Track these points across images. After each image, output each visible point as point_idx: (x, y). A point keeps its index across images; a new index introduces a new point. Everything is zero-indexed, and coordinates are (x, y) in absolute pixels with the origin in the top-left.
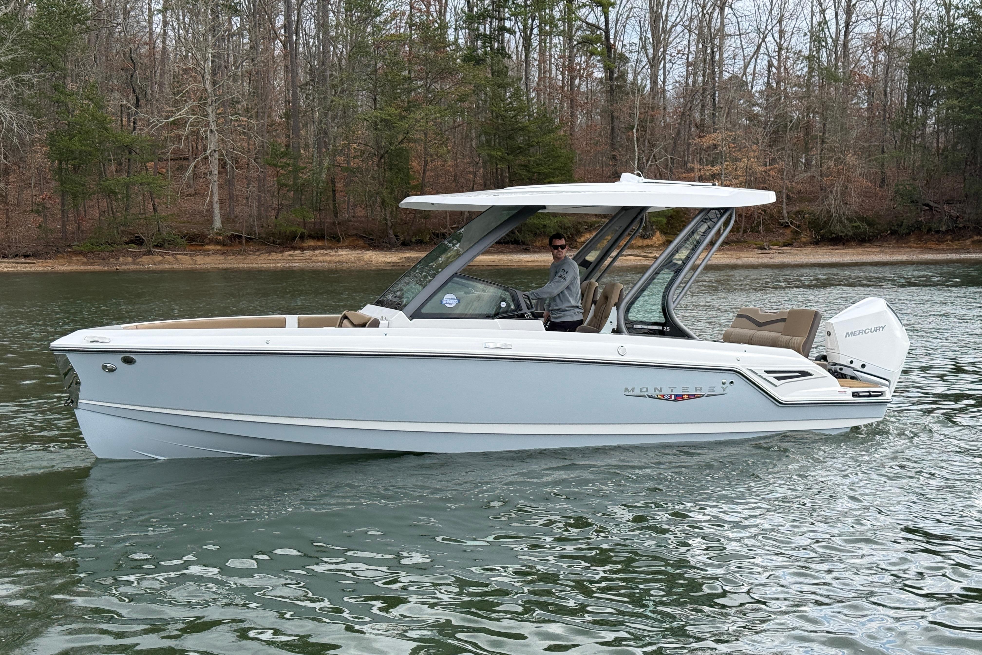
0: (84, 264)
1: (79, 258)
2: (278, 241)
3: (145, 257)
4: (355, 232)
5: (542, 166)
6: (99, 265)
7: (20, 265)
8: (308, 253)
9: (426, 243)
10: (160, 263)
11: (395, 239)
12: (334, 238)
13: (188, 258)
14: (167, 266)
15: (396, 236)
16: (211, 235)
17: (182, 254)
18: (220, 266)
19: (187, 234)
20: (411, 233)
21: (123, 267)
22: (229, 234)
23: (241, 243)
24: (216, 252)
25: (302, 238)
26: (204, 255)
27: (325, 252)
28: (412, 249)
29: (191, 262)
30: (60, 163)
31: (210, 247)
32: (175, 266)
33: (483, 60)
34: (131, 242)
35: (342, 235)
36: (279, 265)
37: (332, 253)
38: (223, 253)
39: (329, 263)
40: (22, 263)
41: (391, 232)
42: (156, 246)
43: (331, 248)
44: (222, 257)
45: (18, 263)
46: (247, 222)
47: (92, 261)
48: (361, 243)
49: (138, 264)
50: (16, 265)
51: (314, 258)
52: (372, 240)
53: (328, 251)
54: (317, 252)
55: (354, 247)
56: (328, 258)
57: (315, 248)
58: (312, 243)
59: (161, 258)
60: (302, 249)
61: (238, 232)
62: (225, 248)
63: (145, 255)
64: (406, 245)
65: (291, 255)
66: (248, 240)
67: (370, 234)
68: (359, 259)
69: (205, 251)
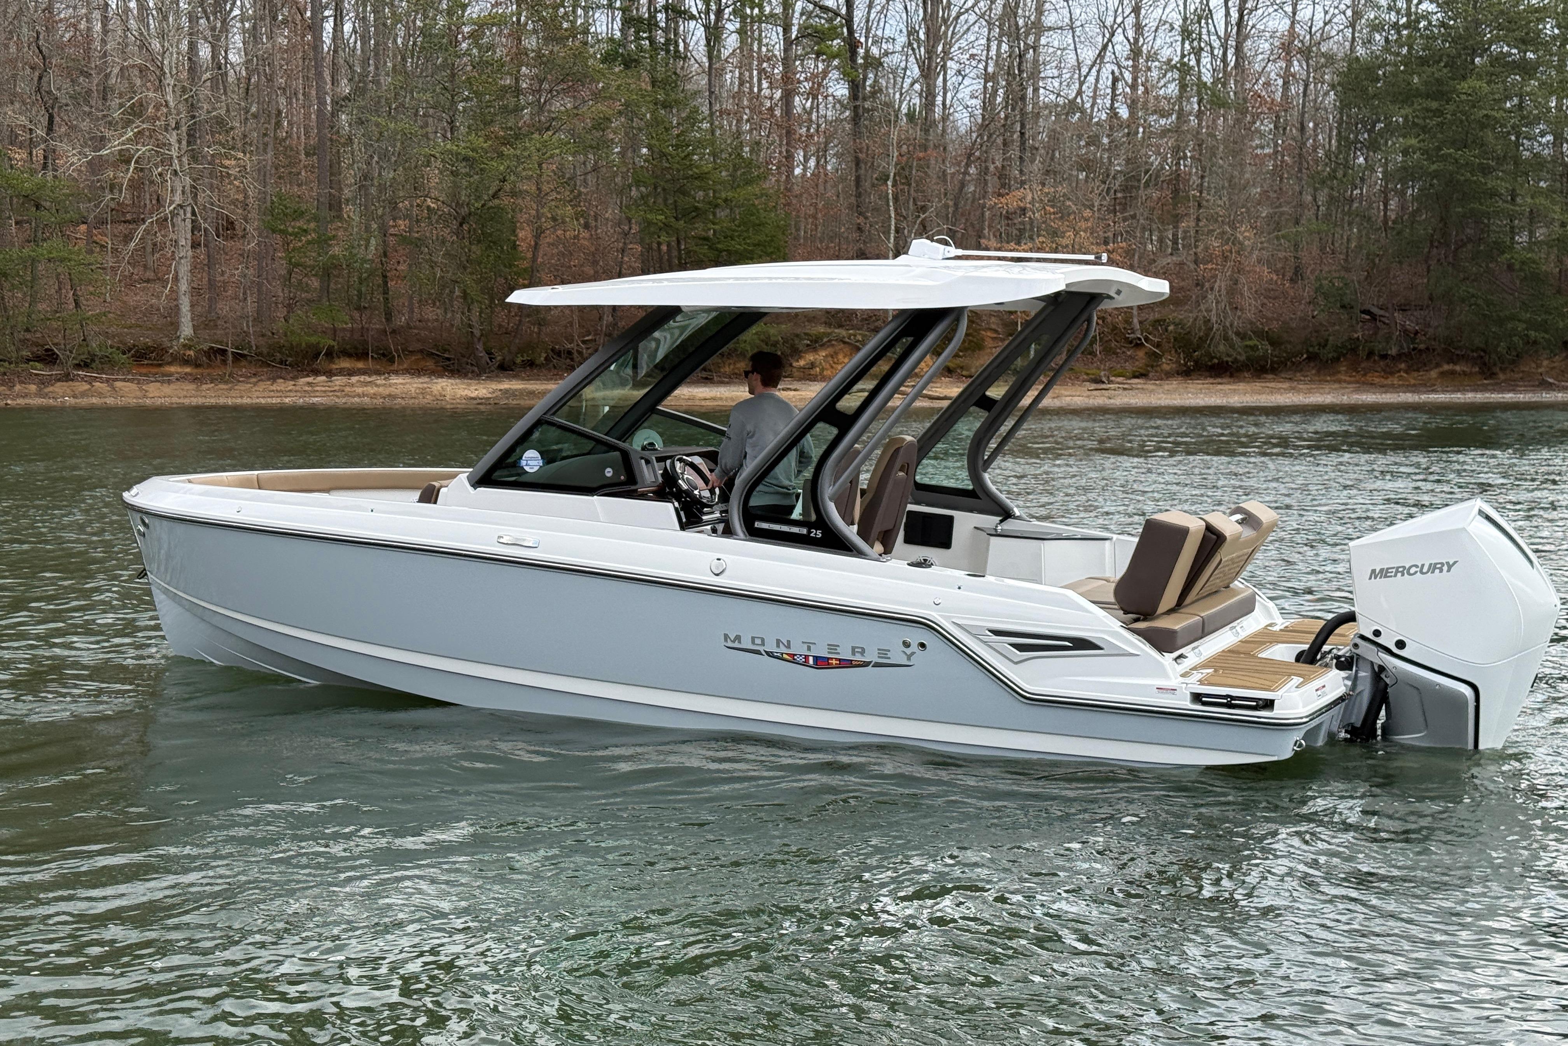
2: (290, 359)
3: (59, 384)
4: (419, 346)
5: (732, 239)
8: (339, 381)
9: (540, 366)
10: (84, 394)
11: (487, 357)
12: (384, 355)
13: (133, 386)
14: (94, 400)
15: (489, 353)
16: (175, 347)
17: (124, 380)
18: (187, 401)
19: (134, 346)
20: (514, 349)
21: (21, 401)
22: (205, 346)
23: (224, 362)
24: (183, 378)
25: (330, 354)
26: (163, 382)
27: (368, 379)
28: (516, 377)
29: (138, 393)
31: (172, 369)
32: (110, 401)
33: (635, 60)
34: (38, 359)
35: (397, 351)
36: (287, 400)
37: (380, 381)
38: (195, 380)
39: (374, 396)
41: (480, 347)
42: (78, 366)
43: (378, 373)
44: (193, 386)
46: (234, 327)
48: (430, 364)
49: (45, 396)
51: (347, 389)
52: (449, 359)
53: (373, 378)
54: (354, 379)
55: (417, 372)
56: (371, 390)
57: (351, 373)
58: (345, 364)
59: (87, 387)
60: (330, 374)
61: (221, 343)
62: (199, 370)
63: (59, 380)
64: (505, 369)
65: (309, 384)
66: (238, 357)
67: (445, 351)
68: (423, 392)
69: (164, 375)
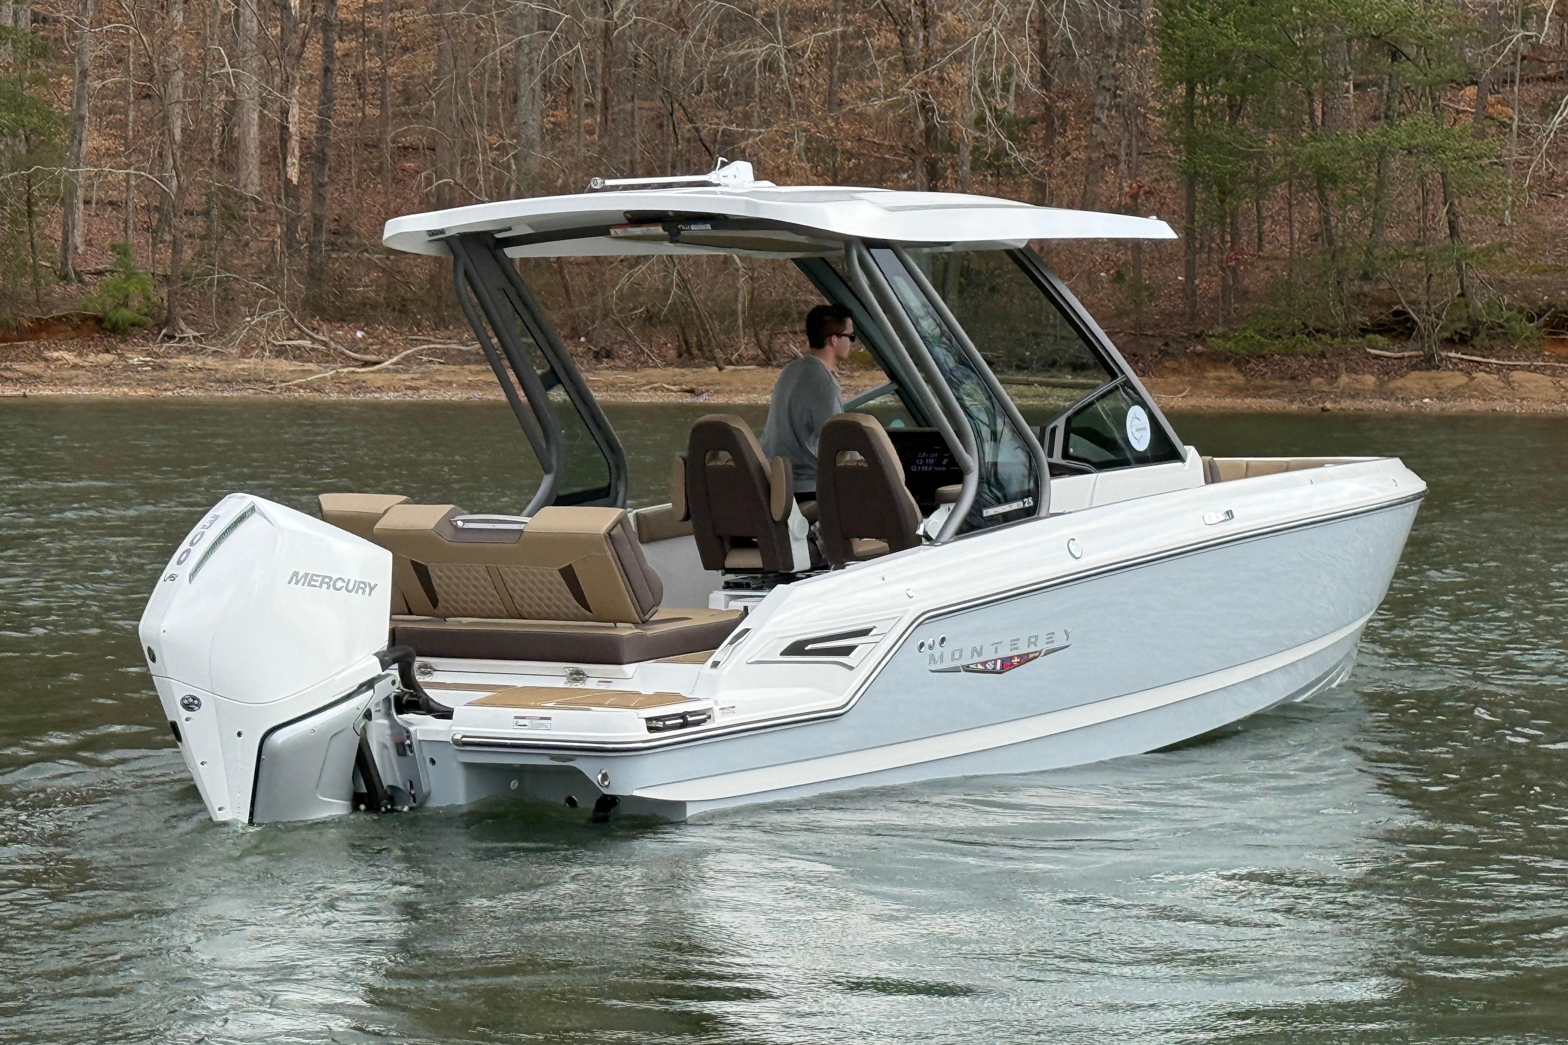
0: (1236, 391)
1: (1223, 374)
3: (1415, 374)
6: (1276, 396)
7: (1058, 392)
10: (1456, 393)
13: (1543, 380)
14: (1476, 405)
17: (1528, 369)
19: (1550, 306)
21: (1347, 404)
29: (1552, 393)
30: (1191, 91)
32: (1501, 406)
34: (1381, 329)
40: (1064, 386)
42: (1450, 343)
45: (1054, 386)
47: (1259, 382)
49: (1389, 395)
50: (1047, 390)
59: (1461, 379)
63: (1414, 367)
